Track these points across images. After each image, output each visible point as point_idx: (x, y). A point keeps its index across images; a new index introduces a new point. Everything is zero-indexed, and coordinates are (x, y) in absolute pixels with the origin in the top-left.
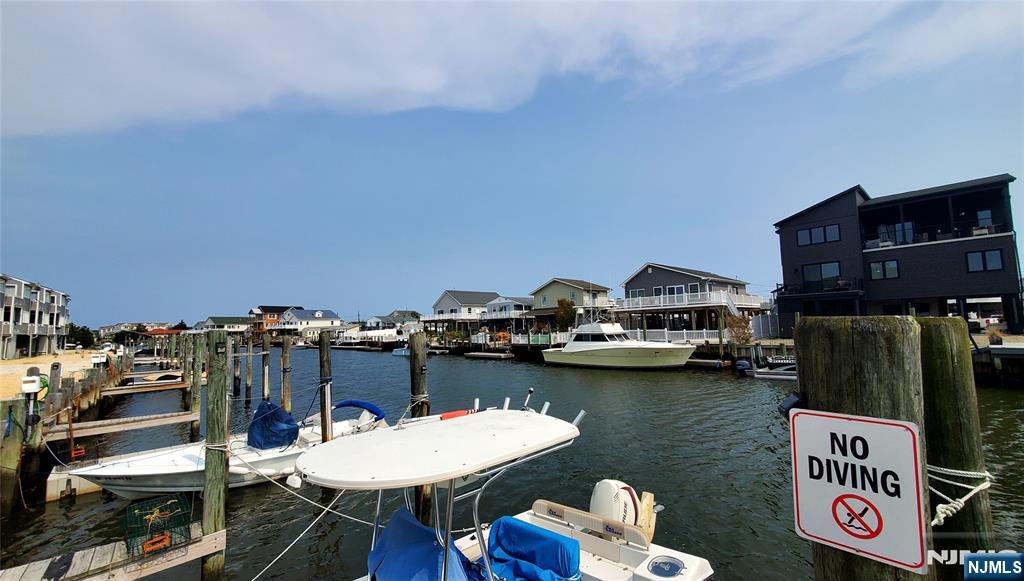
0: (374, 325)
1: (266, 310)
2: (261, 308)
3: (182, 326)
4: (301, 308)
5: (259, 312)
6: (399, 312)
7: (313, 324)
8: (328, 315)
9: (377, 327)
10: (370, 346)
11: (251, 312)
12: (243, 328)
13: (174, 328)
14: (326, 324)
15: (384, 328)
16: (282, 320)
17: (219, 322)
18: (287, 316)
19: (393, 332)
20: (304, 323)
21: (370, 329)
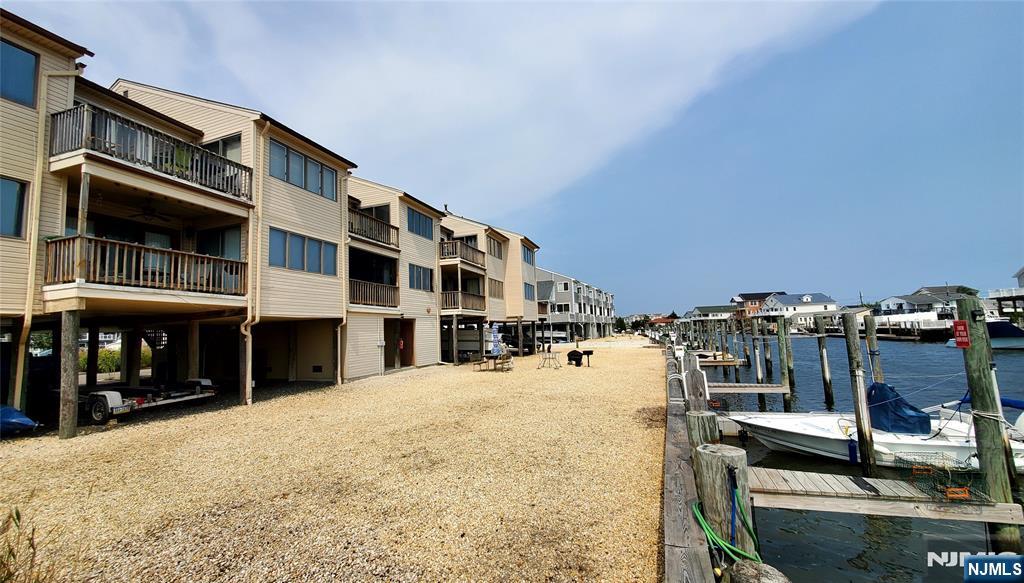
0: (895, 308)
1: (747, 297)
2: (742, 296)
3: (674, 316)
4: (783, 293)
5: (740, 300)
6: (929, 289)
7: (801, 309)
8: (818, 299)
9: (900, 310)
10: (901, 334)
11: (732, 301)
12: (726, 316)
13: (668, 318)
14: (819, 309)
15: (912, 311)
16: (765, 307)
17: (705, 311)
18: (770, 302)
19: (932, 316)
20: (791, 309)
21: (889, 312)
